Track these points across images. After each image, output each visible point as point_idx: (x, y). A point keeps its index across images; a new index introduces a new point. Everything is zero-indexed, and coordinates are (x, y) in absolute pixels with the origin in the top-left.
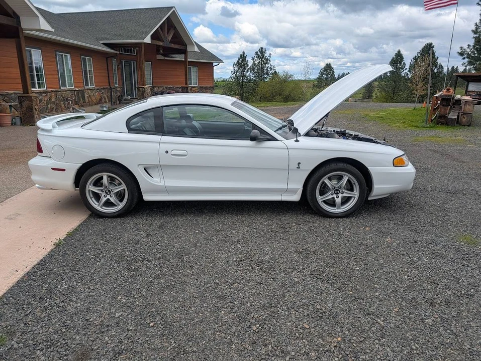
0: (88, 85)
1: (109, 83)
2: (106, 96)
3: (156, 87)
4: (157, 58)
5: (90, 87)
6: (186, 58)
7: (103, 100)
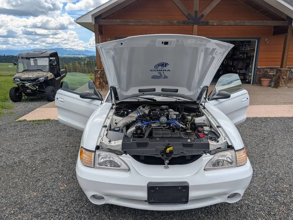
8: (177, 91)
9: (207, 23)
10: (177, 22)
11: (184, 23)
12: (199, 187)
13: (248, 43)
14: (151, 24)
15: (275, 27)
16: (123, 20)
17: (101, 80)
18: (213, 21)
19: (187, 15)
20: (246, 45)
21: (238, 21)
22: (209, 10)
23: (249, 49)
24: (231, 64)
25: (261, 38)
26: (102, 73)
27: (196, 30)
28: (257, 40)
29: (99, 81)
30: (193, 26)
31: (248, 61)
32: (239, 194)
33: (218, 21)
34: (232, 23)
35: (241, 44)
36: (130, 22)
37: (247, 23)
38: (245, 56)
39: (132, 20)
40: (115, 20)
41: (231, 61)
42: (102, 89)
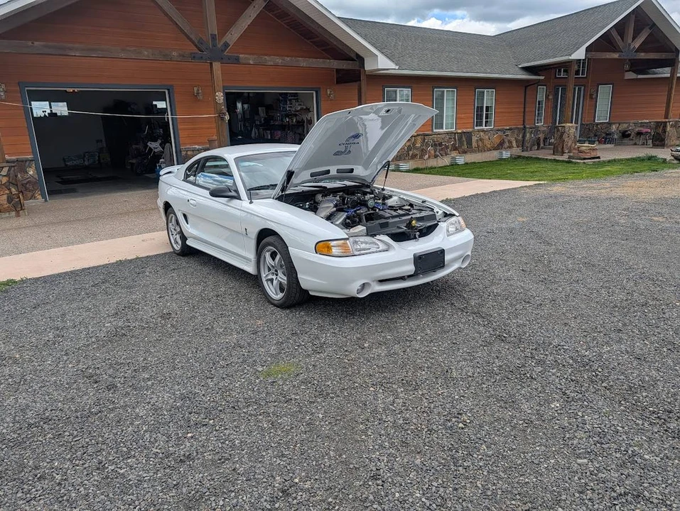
0: (481, 125)
1: (524, 121)
2: (513, 139)
3: (614, 123)
4: (626, 78)
5: (484, 127)
6: (673, 73)
7: (507, 144)
8: (352, 171)
9: (237, 61)
10: (180, 55)
11: (194, 57)
12: (453, 250)
13: (294, 96)
14: (123, 55)
15: (338, 71)
16: (50, 44)
17: (13, 190)
18: (246, 56)
19: (196, 42)
20: (290, 100)
21: (288, 59)
22: (236, 35)
23: (299, 108)
24: (269, 138)
25: (320, 88)
26: (12, 171)
27: (220, 72)
28: (314, 92)
29: (7, 192)
30: (211, 64)
31: (300, 130)
32: (469, 255)
33: (255, 56)
34: (279, 61)
35: (281, 98)
36: (70, 49)
37: (303, 63)
38: (294, 121)
39: (77, 45)
40: (30, 43)
41: (269, 132)
42: (18, 212)
